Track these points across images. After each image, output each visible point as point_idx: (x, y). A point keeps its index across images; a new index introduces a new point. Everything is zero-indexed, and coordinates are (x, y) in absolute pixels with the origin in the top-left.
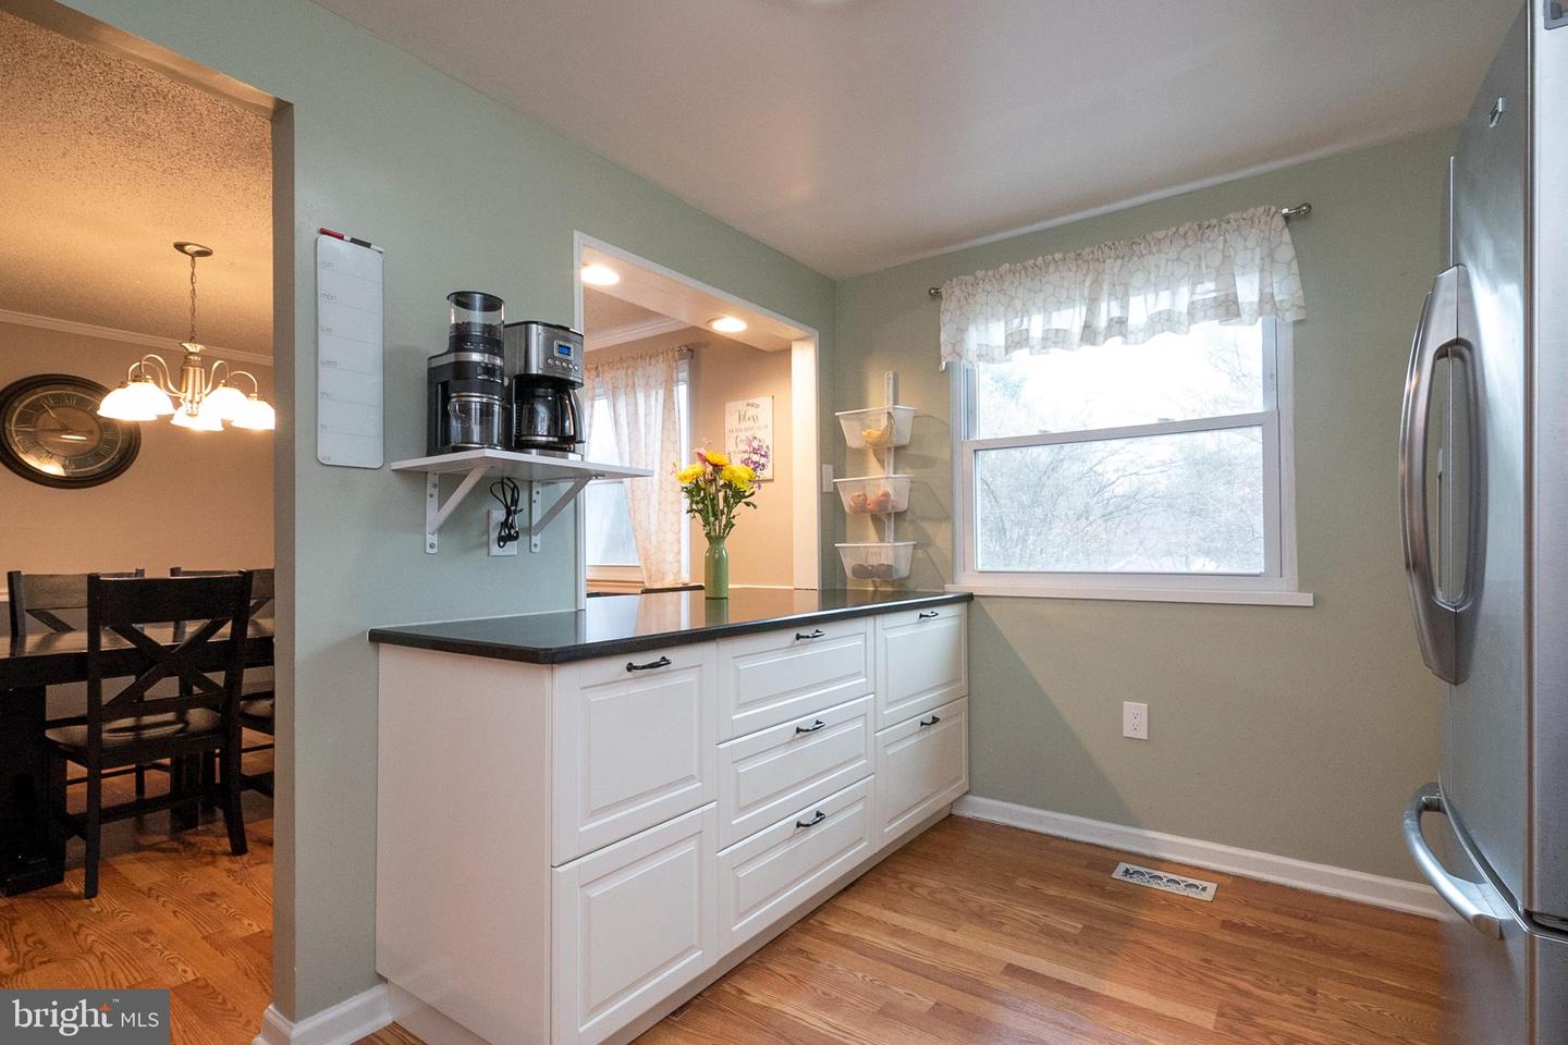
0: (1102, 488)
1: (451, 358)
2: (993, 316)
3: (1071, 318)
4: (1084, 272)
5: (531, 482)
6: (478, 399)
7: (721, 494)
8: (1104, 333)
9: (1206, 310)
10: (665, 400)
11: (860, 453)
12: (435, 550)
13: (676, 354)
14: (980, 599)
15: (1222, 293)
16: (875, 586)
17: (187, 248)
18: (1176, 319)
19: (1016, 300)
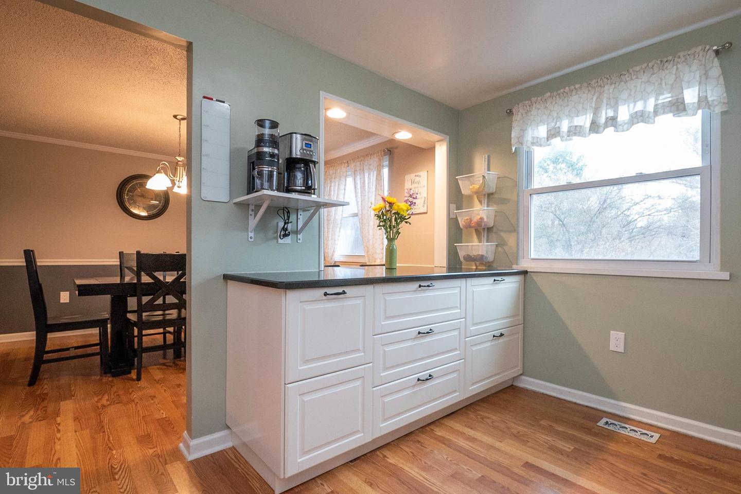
0: (629, 223)
1: (255, 150)
2: (541, 121)
3: (584, 120)
4: (593, 93)
5: (298, 210)
6: (267, 169)
7: (393, 218)
8: (603, 126)
9: (664, 109)
10: (377, 176)
11: (470, 198)
12: (252, 240)
13: (383, 153)
14: (532, 274)
15: (675, 98)
16: (476, 266)
17: (178, 117)
18: (647, 115)
19: (553, 112)
